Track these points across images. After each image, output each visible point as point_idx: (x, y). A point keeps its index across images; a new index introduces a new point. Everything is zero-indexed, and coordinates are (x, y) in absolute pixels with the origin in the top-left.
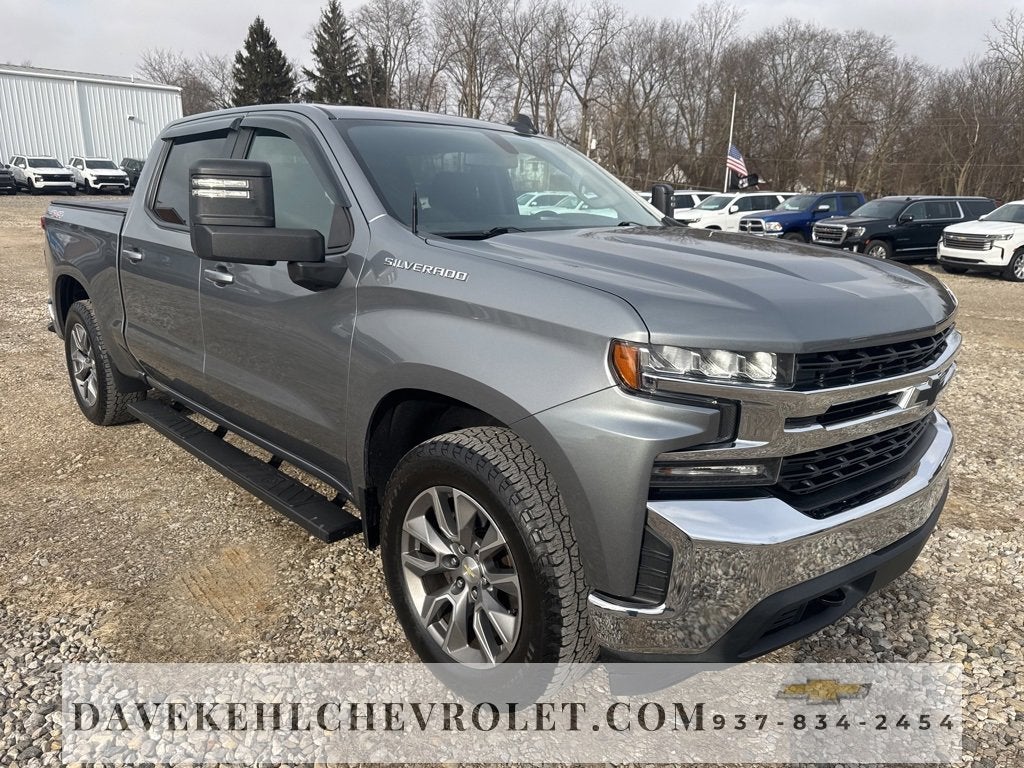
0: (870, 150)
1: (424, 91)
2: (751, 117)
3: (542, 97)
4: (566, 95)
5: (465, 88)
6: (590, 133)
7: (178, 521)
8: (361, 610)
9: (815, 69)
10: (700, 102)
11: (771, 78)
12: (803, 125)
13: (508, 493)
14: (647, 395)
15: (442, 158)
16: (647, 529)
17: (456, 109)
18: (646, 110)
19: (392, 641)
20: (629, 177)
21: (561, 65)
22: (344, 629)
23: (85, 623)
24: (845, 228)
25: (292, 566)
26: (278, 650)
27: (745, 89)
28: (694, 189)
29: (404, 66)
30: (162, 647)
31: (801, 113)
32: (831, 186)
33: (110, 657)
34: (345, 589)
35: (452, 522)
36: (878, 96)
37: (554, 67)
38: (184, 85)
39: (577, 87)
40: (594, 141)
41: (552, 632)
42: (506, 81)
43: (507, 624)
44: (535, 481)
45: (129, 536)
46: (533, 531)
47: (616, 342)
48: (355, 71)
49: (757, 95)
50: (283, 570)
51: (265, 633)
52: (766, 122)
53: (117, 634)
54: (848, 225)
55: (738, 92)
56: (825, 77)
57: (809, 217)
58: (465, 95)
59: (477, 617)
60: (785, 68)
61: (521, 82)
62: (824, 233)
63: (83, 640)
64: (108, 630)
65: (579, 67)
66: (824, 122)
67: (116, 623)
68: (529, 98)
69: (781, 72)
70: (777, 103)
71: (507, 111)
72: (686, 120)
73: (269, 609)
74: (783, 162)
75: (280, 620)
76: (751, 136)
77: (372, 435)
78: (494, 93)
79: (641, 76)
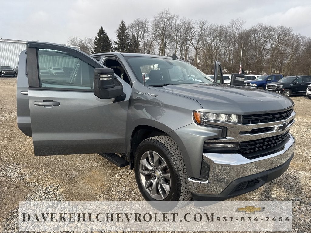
0: (286, 62)
1: (149, 47)
2: (248, 52)
3: (183, 48)
4: (191, 47)
5: (161, 46)
6: (198, 58)
7: (80, 163)
8: (128, 186)
9: (267, 38)
10: (232, 48)
11: (254, 41)
12: (264, 55)
13: (167, 152)
14: (203, 125)
15: (154, 66)
16: (203, 160)
17: (158, 52)
18: (215, 51)
19: (137, 194)
20: (210, 71)
21: (189, 38)
22: (124, 191)
23: (56, 188)
24: (276, 85)
25: (110, 175)
26: (106, 196)
27: (246, 44)
28: (230, 74)
29: (143, 40)
30: (76, 194)
31: (263, 51)
32: (274, 73)
33: (63, 196)
34: (124, 181)
35: (153, 161)
36: (288, 45)
37: (187, 39)
38: (80, 46)
39: (194, 45)
40: (199, 60)
41: (179, 189)
42: (173, 44)
43: (167, 187)
44: (174, 149)
45: (67, 167)
46: (174, 162)
47: (195, 112)
48: (129, 41)
49: (249, 46)
50: (108, 176)
51: (103, 192)
52: (252, 54)
53: (65, 190)
54: (277, 85)
55: (243, 45)
56: (271, 40)
57: (265, 82)
58: (160, 48)
59: (159, 186)
60: (258, 38)
61: (177, 44)
62: (270, 87)
63: (56, 192)
64: (62, 189)
65: (195, 39)
66: (271, 54)
67: (64, 188)
68: (180, 48)
69: (257, 38)
70: (256, 48)
71: (173, 52)
72: (227, 54)
73: (104, 186)
74: (258, 66)
75: (107, 189)
76: (248, 58)
77: (132, 137)
78: (169, 47)
79: (213, 41)
